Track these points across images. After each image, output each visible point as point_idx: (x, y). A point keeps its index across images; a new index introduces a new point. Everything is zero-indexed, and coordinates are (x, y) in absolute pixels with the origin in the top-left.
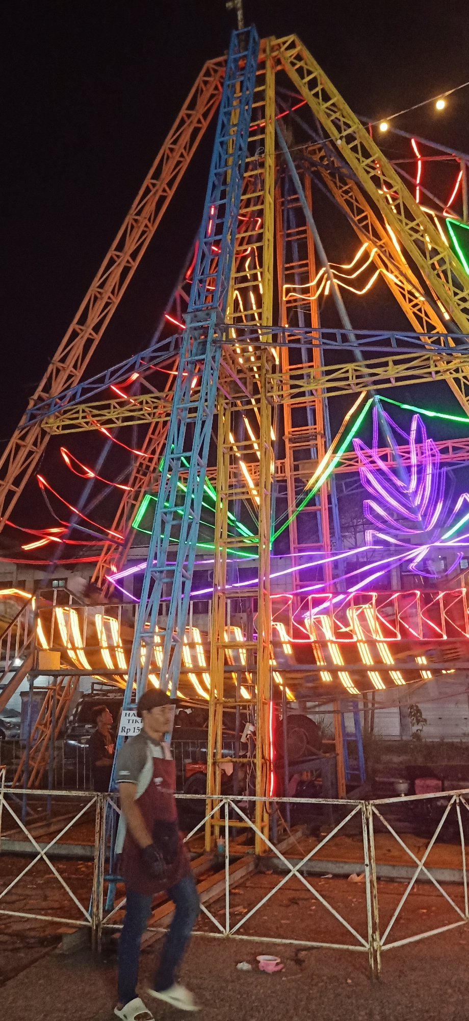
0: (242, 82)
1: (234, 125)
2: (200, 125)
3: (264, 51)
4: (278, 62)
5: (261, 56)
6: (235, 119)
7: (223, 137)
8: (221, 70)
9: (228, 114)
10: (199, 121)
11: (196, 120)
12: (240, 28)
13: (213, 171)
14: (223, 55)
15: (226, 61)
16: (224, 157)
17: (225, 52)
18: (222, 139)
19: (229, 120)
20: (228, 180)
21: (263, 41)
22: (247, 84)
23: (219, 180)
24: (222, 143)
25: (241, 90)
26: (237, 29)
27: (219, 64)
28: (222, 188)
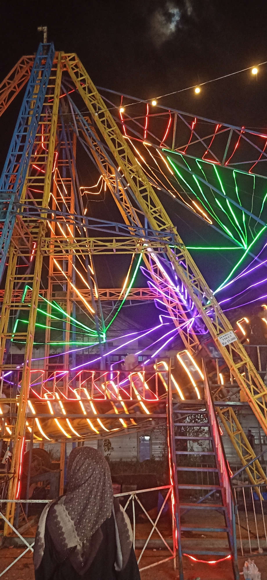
0: (42, 72)
1: (36, 94)
2: (15, 90)
3: (57, 58)
4: (65, 66)
5: (55, 61)
6: (36, 90)
7: (29, 98)
8: (31, 63)
9: (33, 87)
10: (15, 88)
11: (13, 86)
12: (44, 42)
13: (20, 116)
14: (33, 55)
15: (34, 59)
16: (28, 110)
17: (34, 53)
18: (28, 99)
19: (33, 90)
20: (29, 123)
21: (57, 53)
22: (46, 73)
23: (24, 122)
24: (27, 102)
25: (42, 76)
26: (43, 42)
27: (30, 59)
28: (25, 126)
